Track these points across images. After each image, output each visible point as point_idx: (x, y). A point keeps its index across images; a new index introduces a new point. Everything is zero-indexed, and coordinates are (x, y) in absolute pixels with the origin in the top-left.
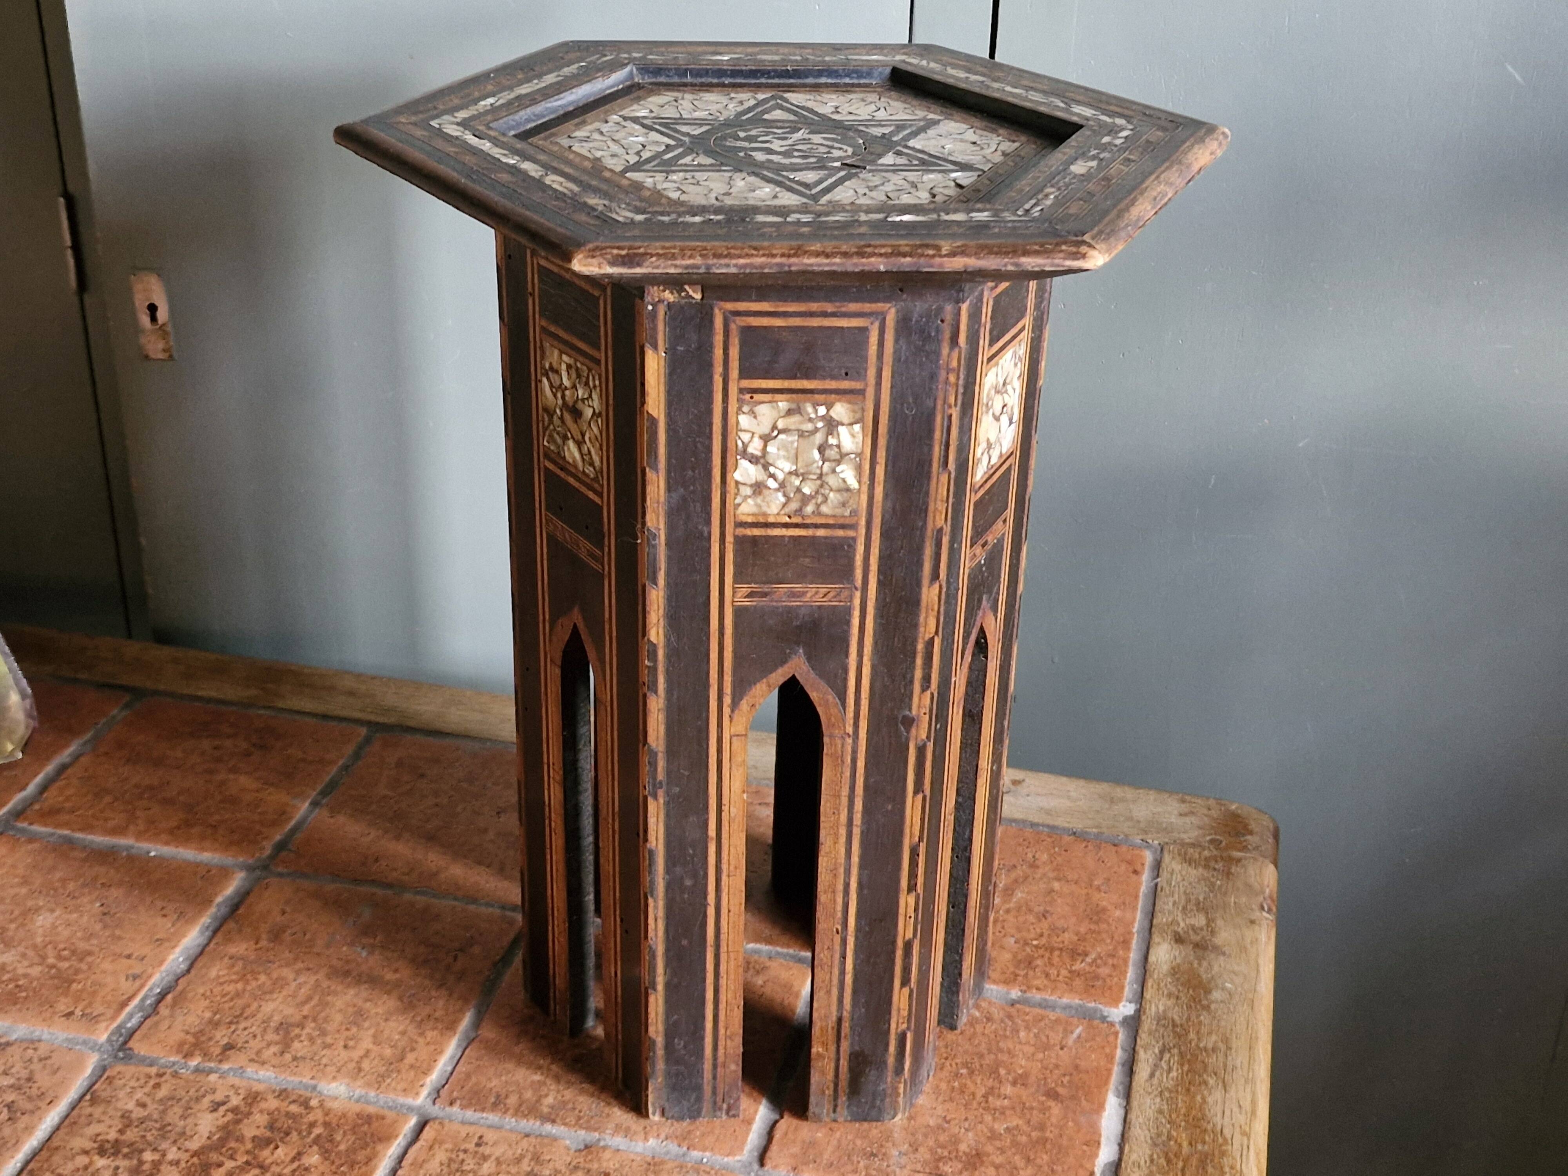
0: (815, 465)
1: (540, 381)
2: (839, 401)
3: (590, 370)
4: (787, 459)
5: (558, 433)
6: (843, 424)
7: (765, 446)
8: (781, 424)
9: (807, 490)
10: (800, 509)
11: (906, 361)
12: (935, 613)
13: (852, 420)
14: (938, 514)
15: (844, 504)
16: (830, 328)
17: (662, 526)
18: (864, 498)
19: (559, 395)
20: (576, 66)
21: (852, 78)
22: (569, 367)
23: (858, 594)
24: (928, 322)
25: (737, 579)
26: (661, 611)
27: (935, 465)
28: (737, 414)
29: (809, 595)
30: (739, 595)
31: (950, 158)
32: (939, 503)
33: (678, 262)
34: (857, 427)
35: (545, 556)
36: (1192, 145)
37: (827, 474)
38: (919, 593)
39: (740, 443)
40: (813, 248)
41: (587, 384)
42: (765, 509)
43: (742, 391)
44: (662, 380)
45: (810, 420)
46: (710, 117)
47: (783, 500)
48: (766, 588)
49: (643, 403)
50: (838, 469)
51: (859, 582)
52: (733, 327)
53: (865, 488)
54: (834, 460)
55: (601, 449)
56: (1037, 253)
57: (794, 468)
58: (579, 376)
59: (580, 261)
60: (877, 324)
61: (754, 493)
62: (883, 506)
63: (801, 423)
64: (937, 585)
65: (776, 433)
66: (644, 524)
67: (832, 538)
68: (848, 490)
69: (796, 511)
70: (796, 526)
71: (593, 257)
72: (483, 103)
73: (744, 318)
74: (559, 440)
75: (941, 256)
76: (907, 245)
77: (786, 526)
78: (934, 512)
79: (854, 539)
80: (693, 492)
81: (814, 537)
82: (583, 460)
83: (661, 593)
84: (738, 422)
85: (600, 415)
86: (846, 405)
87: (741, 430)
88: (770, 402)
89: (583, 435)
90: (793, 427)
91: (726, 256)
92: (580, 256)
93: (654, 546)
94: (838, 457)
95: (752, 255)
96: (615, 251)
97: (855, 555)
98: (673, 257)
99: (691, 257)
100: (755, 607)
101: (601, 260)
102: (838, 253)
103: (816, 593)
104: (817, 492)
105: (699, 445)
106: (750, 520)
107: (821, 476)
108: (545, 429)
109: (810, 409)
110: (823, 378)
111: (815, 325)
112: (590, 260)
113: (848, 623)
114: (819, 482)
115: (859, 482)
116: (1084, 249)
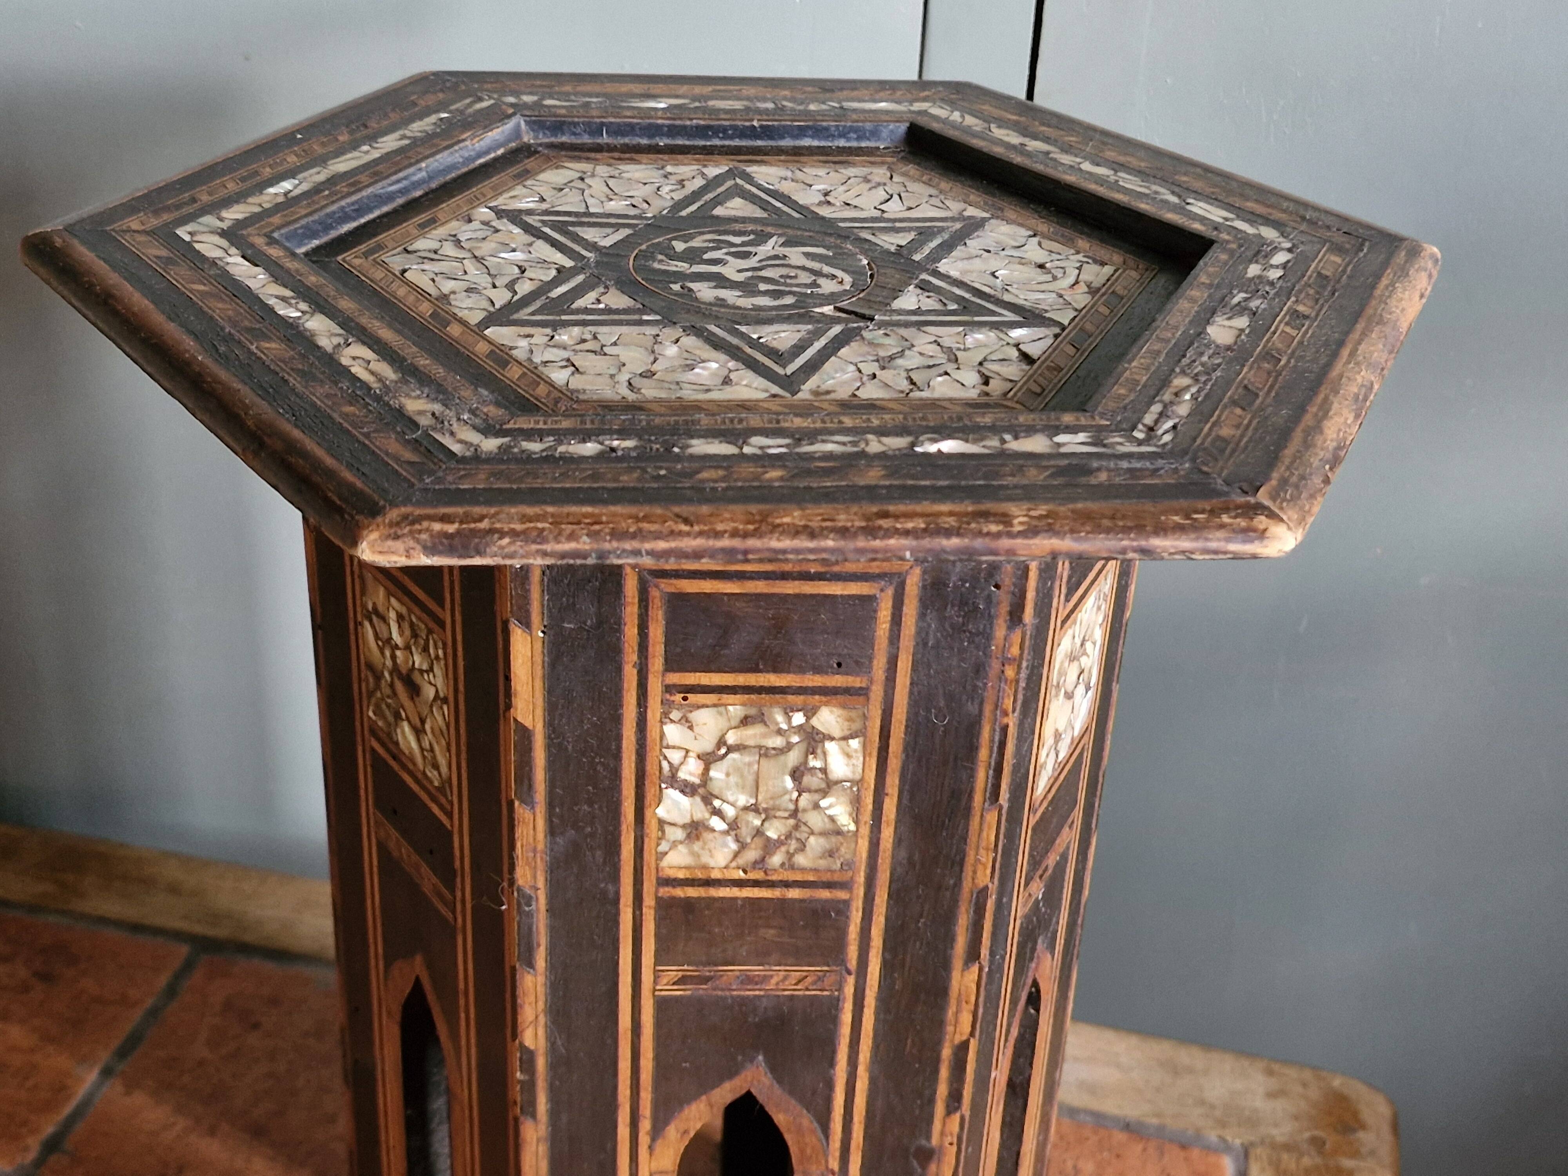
0: (787, 797)
1: (361, 624)
2: (826, 704)
3: (430, 632)
4: (742, 788)
5: (388, 706)
6: (832, 739)
7: (707, 770)
8: (732, 738)
9: (772, 833)
10: (763, 860)
11: (936, 647)
12: (972, 1007)
13: (847, 733)
14: (980, 867)
15: (831, 854)
16: (813, 596)
17: (541, 883)
18: (864, 845)
19: (388, 653)
20: (433, 118)
21: (848, 140)
22: (400, 617)
23: (851, 980)
24: (973, 587)
25: (659, 960)
26: (541, 1005)
27: (978, 798)
28: (662, 723)
29: (774, 981)
30: (665, 981)
31: (1007, 297)
32: (982, 852)
33: (548, 547)
34: (855, 743)
35: (375, 869)
37: (805, 810)
38: (948, 978)
39: (665, 764)
40: (787, 520)
41: (426, 649)
42: (706, 859)
43: (669, 689)
44: (539, 672)
45: (780, 732)
46: (633, 212)
47: (734, 846)
48: (706, 971)
49: (509, 706)
50: (824, 803)
51: (853, 964)
52: (654, 593)
53: (865, 831)
54: (816, 791)
55: (449, 750)
56: (1180, 529)
57: (753, 801)
58: (415, 635)
59: (372, 545)
60: (890, 592)
61: (689, 836)
62: (893, 857)
63: (764, 736)
64: (975, 968)
65: (723, 751)
66: (512, 882)
67: (811, 901)
68: (839, 832)
69: (756, 863)
70: (756, 884)
71: (397, 537)
72: (272, 190)
73: (674, 581)
74: (389, 717)
75: (1011, 535)
77: (739, 883)
78: (974, 866)
79: (847, 903)
80: (592, 835)
81: (783, 901)
82: (424, 757)
83: (541, 979)
84: (662, 735)
85: (445, 700)
86: (838, 711)
87: (668, 747)
88: (715, 706)
89: (423, 722)
90: (751, 743)
91: (634, 536)
92: (374, 536)
93: (530, 915)
94: (823, 785)
95: (681, 534)
96: (437, 527)
97: (847, 926)
98: (540, 537)
99: (572, 537)
100: (689, 998)
101: (411, 543)
102: (833, 530)
103: (785, 978)
104: (789, 836)
105: (599, 768)
106: (681, 875)
107: (795, 813)
108: (371, 694)
109: (779, 716)
110: (801, 671)
111: (790, 592)
112: (390, 543)
113: (835, 1020)
114: (792, 822)
115: (857, 822)
116: (1261, 521)
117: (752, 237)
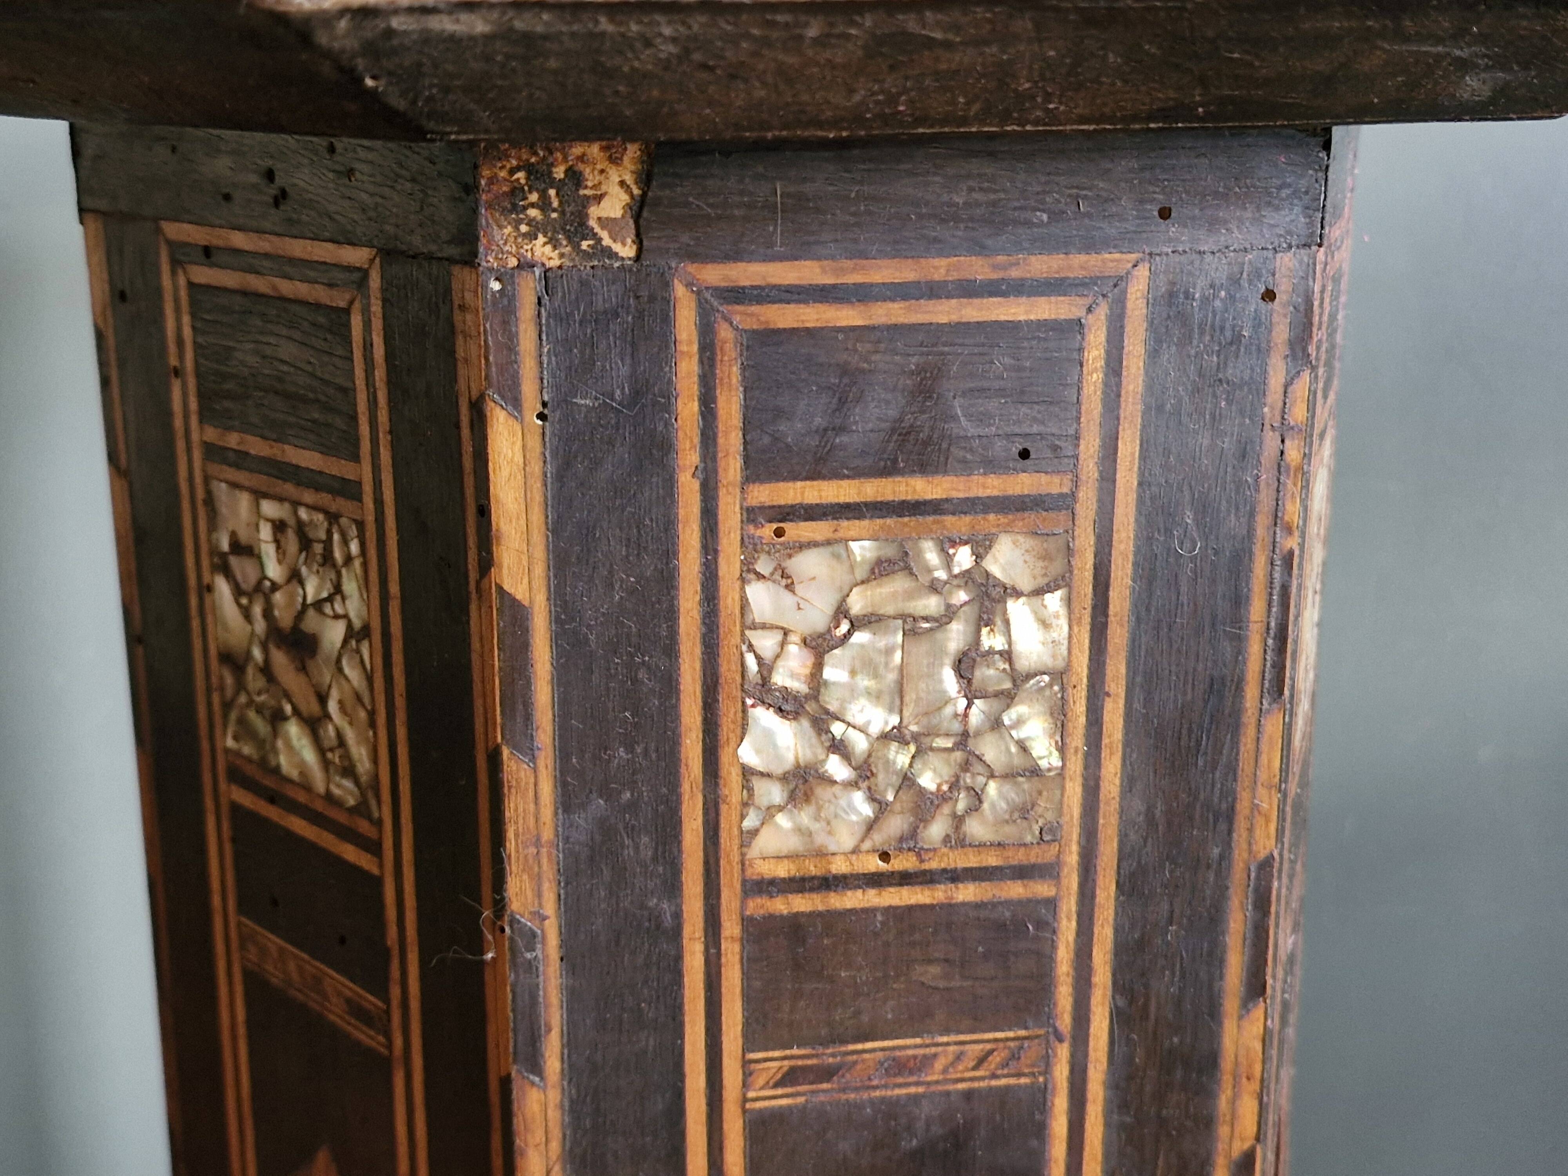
0: (948, 710)
1: (210, 588)
2: (1007, 529)
3: (333, 518)
4: (876, 696)
5: (259, 711)
6: (1017, 594)
7: (819, 666)
8: (857, 604)
9: (928, 781)
10: (913, 834)
11: (1177, 412)
12: (1255, 1086)
13: (1042, 582)
14: (1259, 821)
15: (1024, 811)
16: (980, 325)
17: (550, 907)
18: (1074, 791)
19: (257, 610)
22: (279, 527)
23: (1063, 1052)
24: (1231, 297)
25: (750, 1042)
26: (555, 1146)
27: (1251, 692)
28: (743, 581)
29: (939, 1065)
30: (761, 1081)
32: (1261, 791)
34: (1054, 601)
35: (242, 1030)
37: (978, 734)
38: (1214, 1036)
39: (751, 661)
41: (327, 558)
42: (821, 839)
43: (752, 515)
44: (537, 496)
45: (934, 587)
47: (867, 810)
48: (829, 1056)
49: (487, 563)
50: (1007, 719)
51: (1065, 1021)
52: (725, 333)
53: (1076, 765)
54: (997, 695)
55: (372, 724)
57: (895, 720)
58: (305, 543)
60: (1103, 311)
61: (792, 798)
62: (1122, 812)
63: (910, 595)
64: (1258, 1012)
65: (845, 627)
66: (500, 906)
67: (994, 905)
68: (1035, 772)
69: (901, 839)
70: (905, 879)
73: (755, 309)
74: (261, 726)
77: (876, 880)
78: (1250, 818)
79: (1052, 904)
80: (633, 806)
81: (950, 907)
82: (326, 764)
83: (554, 1096)
84: (744, 604)
85: (365, 632)
86: (1027, 542)
87: (754, 627)
88: (828, 543)
89: (323, 699)
90: (890, 610)
93: (531, 967)
94: (1008, 685)
97: (1054, 947)
100: (803, 1110)
103: (959, 1057)
104: (955, 785)
105: (642, 674)
106: (782, 871)
107: (964, 738)
108: (227, 706)
109: (931, 556)
110: (966, 468)
111: (944, 319)
113: (1041, 1130)
114: (958, 755)
115: (1062, 749)
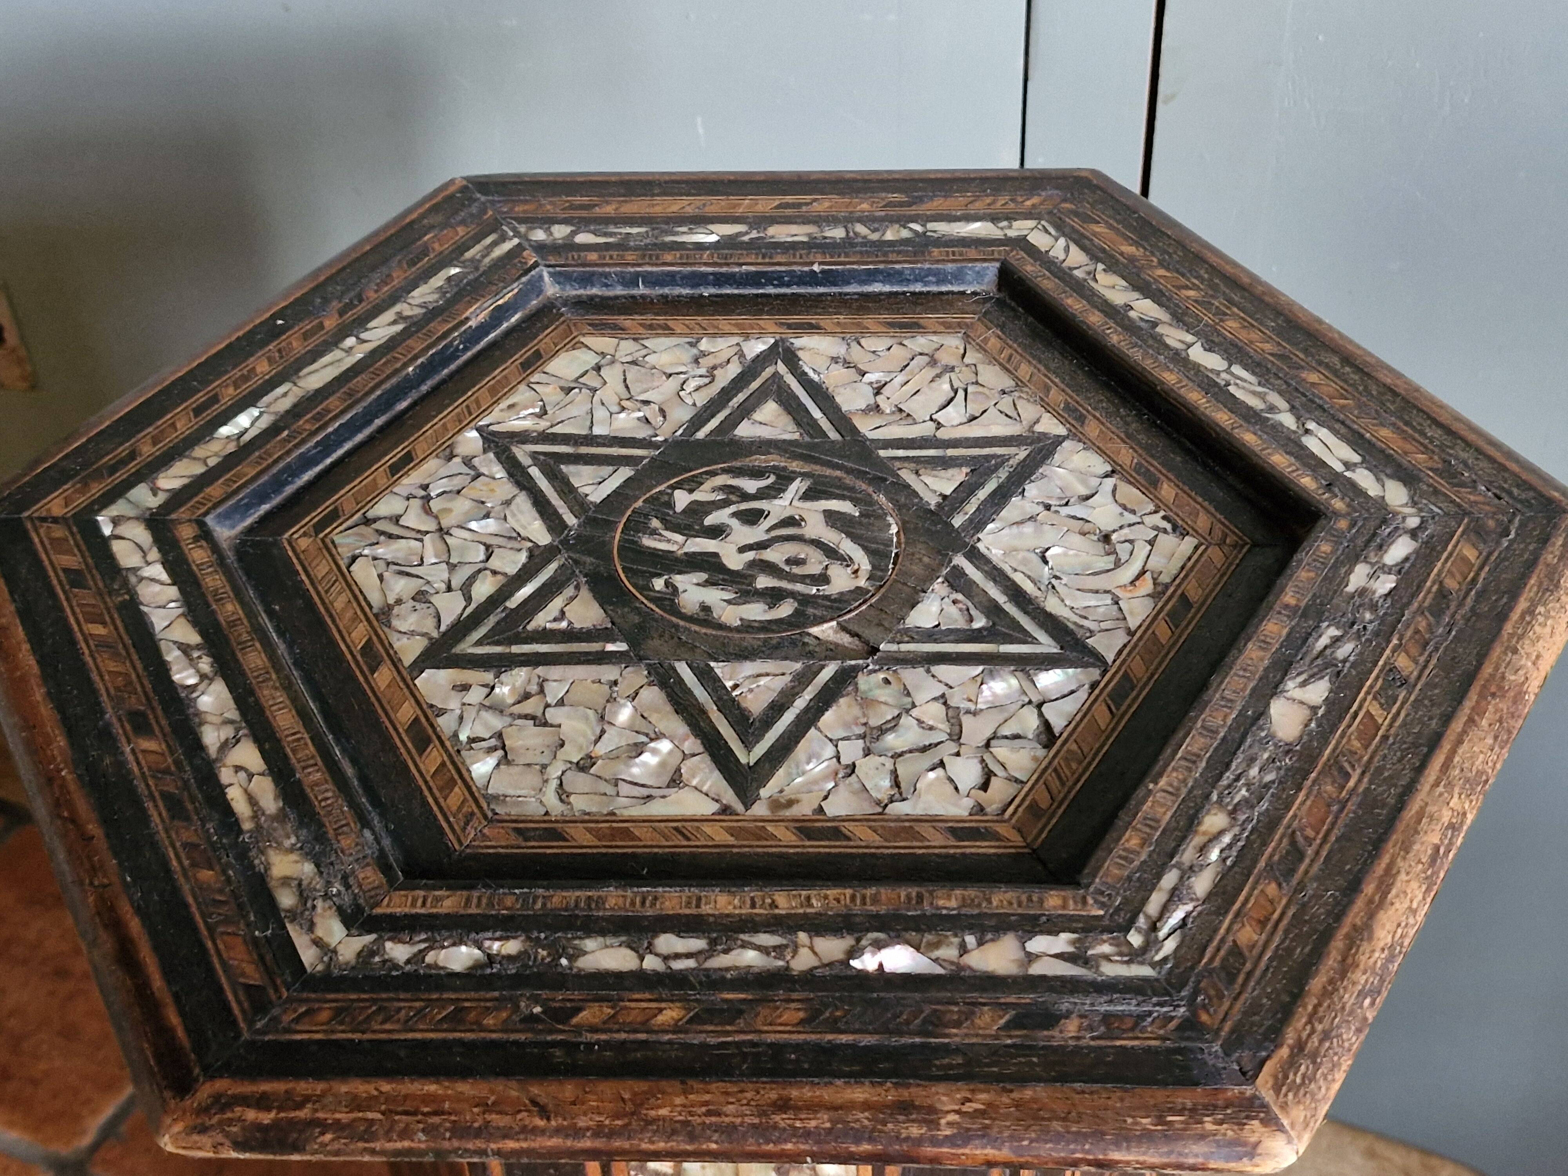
20: (438, 281)
31: (1050, 604)
33: (377, 1145)
36: (1530, 611)
40: (663, 1112)
46: (642, 433)
56: (1147, 1137)
59: (175, 1139)
71: (203, 1130)
72: (225, 431)
75: (935, 1142)
76: (866, 1106)
91: (478, 1133)
92: (178, 1128)
95: (535, 1131)
96: (251, 1115)
98: (368, 1135)
99: (405, 1134)
101: (220, 1138)
102: (718, 1128)
112: (195, 1137)
116: (1254, 1129)
117: (772, 479)
